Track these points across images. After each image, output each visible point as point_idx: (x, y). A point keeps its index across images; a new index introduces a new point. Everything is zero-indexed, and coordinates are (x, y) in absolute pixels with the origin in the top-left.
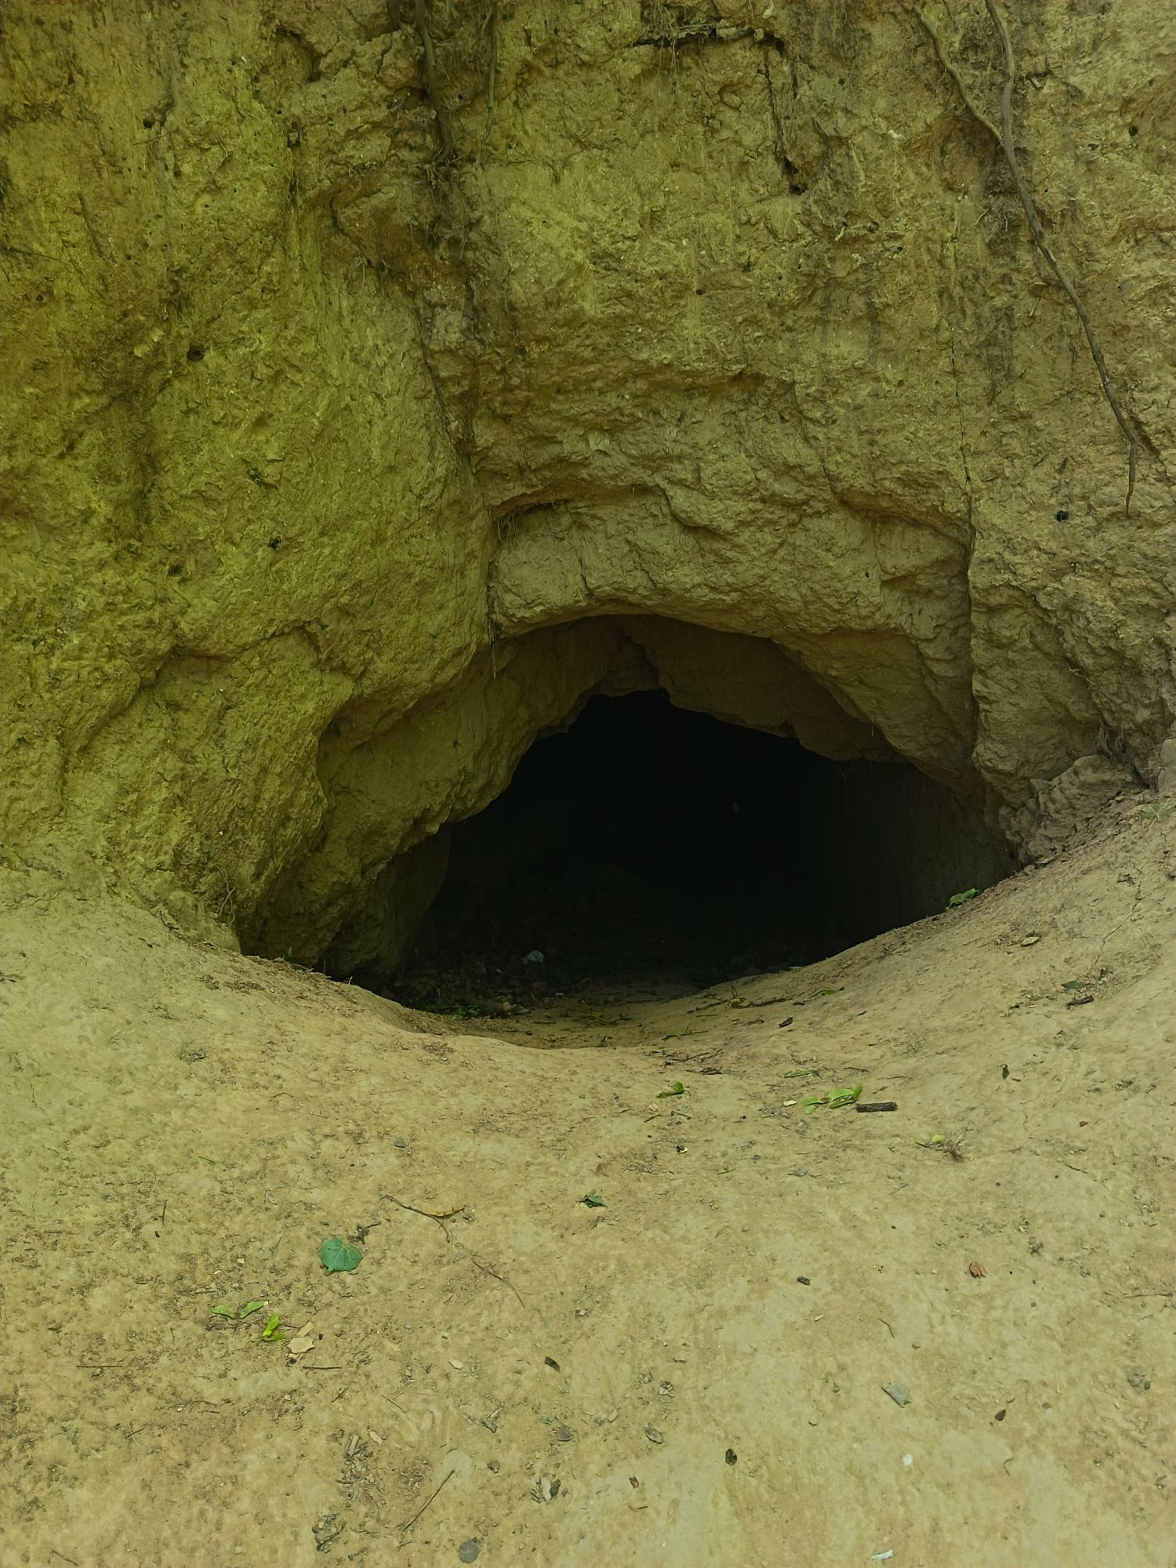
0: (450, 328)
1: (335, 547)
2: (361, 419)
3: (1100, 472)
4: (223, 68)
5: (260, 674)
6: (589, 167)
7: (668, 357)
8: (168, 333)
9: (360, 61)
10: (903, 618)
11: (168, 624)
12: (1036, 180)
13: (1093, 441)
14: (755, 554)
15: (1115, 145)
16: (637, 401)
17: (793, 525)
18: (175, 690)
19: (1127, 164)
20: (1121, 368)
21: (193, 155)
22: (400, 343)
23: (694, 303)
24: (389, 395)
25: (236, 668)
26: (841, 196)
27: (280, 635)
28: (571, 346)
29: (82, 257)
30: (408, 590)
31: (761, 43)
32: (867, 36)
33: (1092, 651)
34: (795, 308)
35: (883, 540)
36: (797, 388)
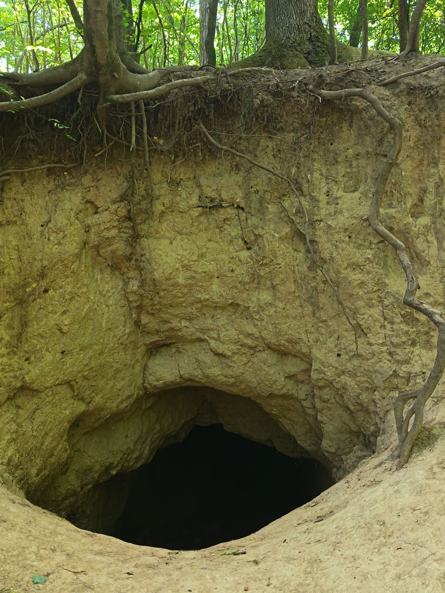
0: (134, 285)
1: (85, 355)
2: (100, 313)
3: (349, 340)
4: (67, 212)
5: (51, 398)
6: (182, 240)
7: (207, 297)
8: (38, 285)
9: (110, 209)
10: (294, 391)
11: (21, 377)
12: (320, 249)
13: (346, 330)
14: (239, 364)
15: (343, 241)
16: (198, 310)
17: (252, 354)
18: (19, 401)
19: (348, 246)
20: (353, 307)
21: (54, 234)
22: (117, 289)
23: (216, 280)
24: (111, 305)
25: (43, 395)
26: (261, 251)
27: (60, 384)
28: (174, 292)
29: (15, 263)
30: (111, 371)
31: (236, 208)
32: (267, 208)
33: (353, 404)
34: (249, 283)
35: (285, 362)
36: (250, 309)
